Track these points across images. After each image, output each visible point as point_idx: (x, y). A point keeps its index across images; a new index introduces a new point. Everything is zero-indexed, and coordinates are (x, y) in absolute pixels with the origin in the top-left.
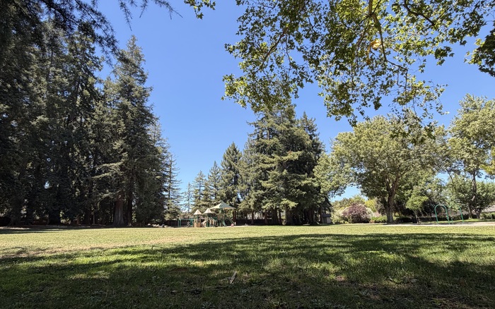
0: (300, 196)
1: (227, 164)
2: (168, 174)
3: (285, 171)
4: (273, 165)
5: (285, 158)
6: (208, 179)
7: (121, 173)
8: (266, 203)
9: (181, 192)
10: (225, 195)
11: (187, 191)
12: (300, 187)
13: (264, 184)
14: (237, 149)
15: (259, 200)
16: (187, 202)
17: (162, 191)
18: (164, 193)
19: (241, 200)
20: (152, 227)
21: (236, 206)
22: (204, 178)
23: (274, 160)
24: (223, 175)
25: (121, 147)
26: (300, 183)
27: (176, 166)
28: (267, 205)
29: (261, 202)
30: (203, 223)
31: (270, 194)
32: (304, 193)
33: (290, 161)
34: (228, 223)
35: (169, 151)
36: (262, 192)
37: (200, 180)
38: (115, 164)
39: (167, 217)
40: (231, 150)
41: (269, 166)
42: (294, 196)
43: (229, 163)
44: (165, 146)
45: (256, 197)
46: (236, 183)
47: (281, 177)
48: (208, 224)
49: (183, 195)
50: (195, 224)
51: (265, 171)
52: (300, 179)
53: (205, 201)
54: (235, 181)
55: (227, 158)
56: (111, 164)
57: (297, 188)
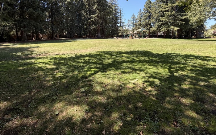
0: (181, 25)
1: (146, 9)
2: (119, 16)
3: (174, 12)
4: (168, 9)
5: (174, 5)
6: (137, 17)
7: (98, 19)
8: (163, 28)
9: (125, 23)
10: (144, 24)
11: (128, 23)
12: (182, 20)
13: (162, 19)
14: (151, 1)
15: (159, 27)
16: (128, 28)
17: (117, 24)
18: (118, 24)
19: (153, 26)
20: (114, 38)
21: (149, 29)
22: (135, 17)
23: (168, 6)
24: (144, 15)
25: (96, 8)
26: (182, 18)
27: (123, 13)
28: (163, 29)
29: (160, 28)
30: (133, 37)
31: (165, 24)
32: (184, 23)
33: (177, 6)
34: (145, 37)
35: (118, 6)
36: (161, 23)
37: (133, 18)
38: (95, 15)
39: (120, 34)
40: (148, 2)
41: (165, 9)
42: (178, 25)
43: (147, 9)
44: (116, 4)
45: (158, 25)
46: (150, 19)
47: (172, 15)
48: (135, 37)
49: (126, 25)
50: (130, 37)
51: (163, 12)
52: (182, 15)
53: (136, 27)
54: (150, 17)
55: (146, 6)
56: (94, 15)
57: (180, 20)
